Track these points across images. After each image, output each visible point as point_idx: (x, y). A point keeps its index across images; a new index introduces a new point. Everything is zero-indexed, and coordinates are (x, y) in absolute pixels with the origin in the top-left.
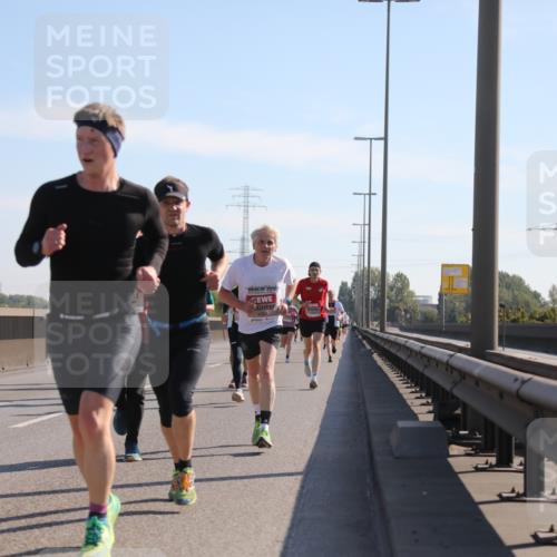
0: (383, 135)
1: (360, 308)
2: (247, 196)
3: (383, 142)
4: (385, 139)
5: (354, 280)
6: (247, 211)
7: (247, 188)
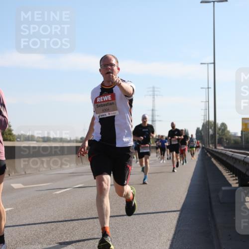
0: (213, 62)
1: (206, 139)
2: (154, 91)
3: (213, 65)
4: (214, 63)
5: (204, 126)
6: (154, 98)
7: (154, 88)
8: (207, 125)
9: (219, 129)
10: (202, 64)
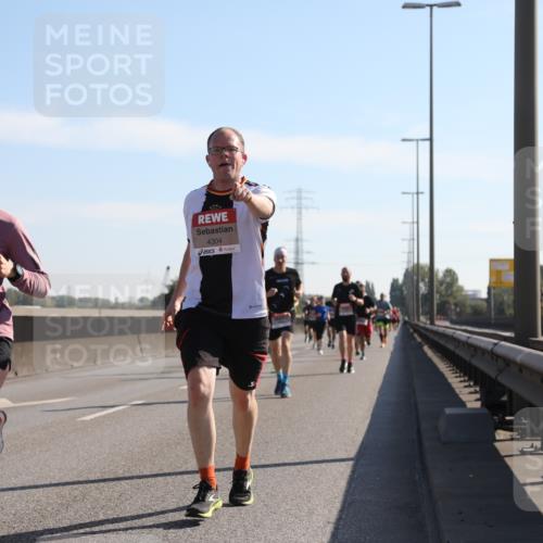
0: (428, 136)
1: (411, 304)
2: (299, 198)
3: (428, 143)
4: (431, 140)
5: (405, 275)
6: (300, 213)
7: (299, 191)
8: (414, 273)
9: (441, 283)
10: (404, 140)
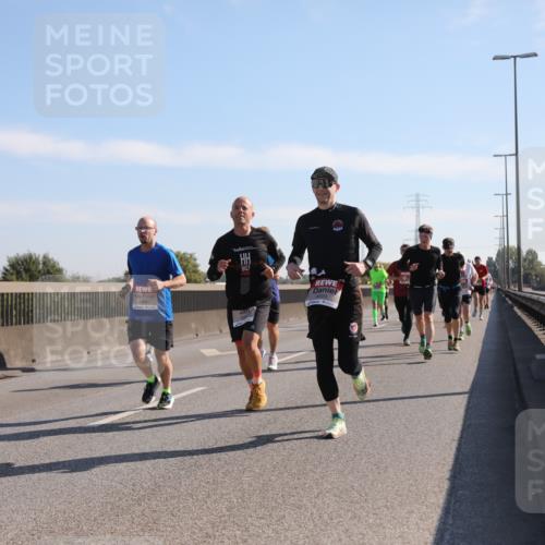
0: (514, 152)
1: (502, 276)
2: (418, 201)
3: (514, 157)
4: (517, 155)
5: (498, 255)
6: (418, 211)
7: (417, 195)
8: (504, 253)
9: (526, 259)
10: (495, 156)
